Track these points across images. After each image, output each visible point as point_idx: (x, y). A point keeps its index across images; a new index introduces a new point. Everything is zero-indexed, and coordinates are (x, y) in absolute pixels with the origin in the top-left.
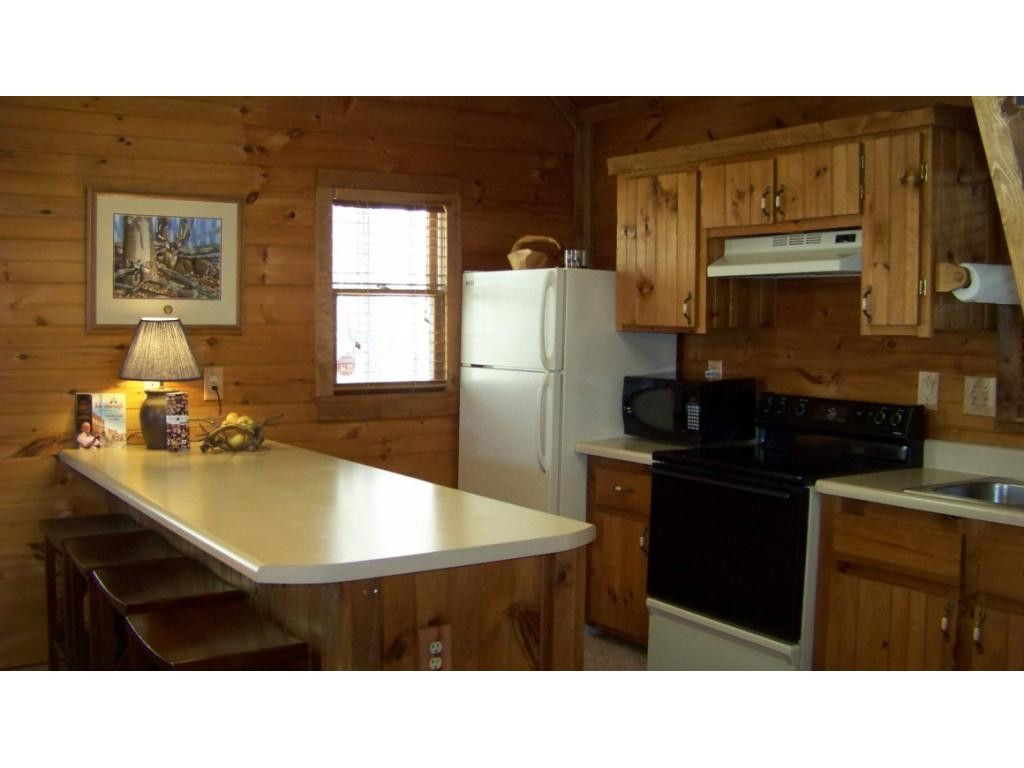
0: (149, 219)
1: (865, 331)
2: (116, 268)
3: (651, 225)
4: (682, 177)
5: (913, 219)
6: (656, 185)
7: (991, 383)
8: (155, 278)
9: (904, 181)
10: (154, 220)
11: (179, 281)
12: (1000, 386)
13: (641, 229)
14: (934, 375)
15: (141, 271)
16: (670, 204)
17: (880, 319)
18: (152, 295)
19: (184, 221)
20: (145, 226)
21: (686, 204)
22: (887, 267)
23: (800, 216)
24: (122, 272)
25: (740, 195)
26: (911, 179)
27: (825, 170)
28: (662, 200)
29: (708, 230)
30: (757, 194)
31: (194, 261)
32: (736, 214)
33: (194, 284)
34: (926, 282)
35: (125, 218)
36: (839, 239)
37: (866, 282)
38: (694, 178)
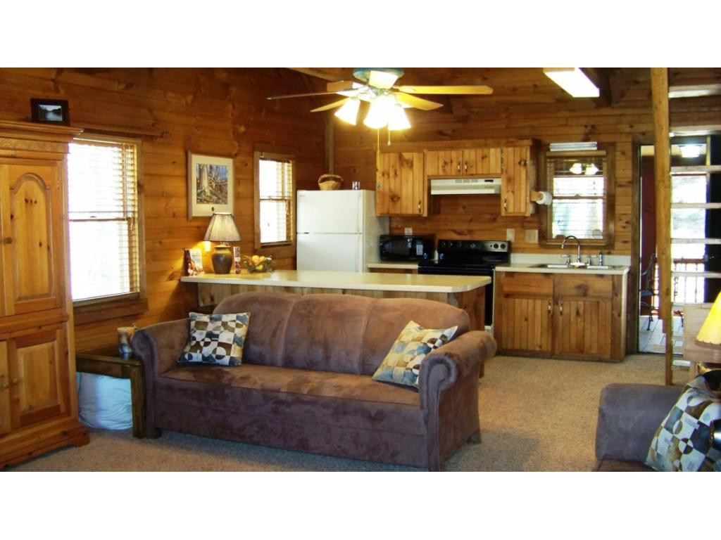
0: (207, 166)
1: (503, 214)
2: (197, 189)
3: (398, 173)
4: (415, 155)
5: (523, 176)
6: (401, 157)
7: (536, 232)
8: (209, 194)
9: (520, 163)
10: (208, 167)
11: (216, 196)
12: (540, 233)
13: (392, 174)
14: (513, 230)
15: (205, 191)
16: (409, 165)
17: (511, 210)
18: (208, 202)
19: (217, 167)
20: (205, 169)
21: (417, 165)
22: (513, 192)
23: (474, 172)
24: (199, 191)
25: (446, 163)
26: (523, 163)
27: (486, 157)
28: (405, 163)
29: (428, 176)
30: (454, 164)
31: (220, 186)
32: (444, 171)
33: (220, 197)
34: (528, 198)
35: (200, 165)
36: (486, 181)
37: (504, 197)
38: (422, 155)
